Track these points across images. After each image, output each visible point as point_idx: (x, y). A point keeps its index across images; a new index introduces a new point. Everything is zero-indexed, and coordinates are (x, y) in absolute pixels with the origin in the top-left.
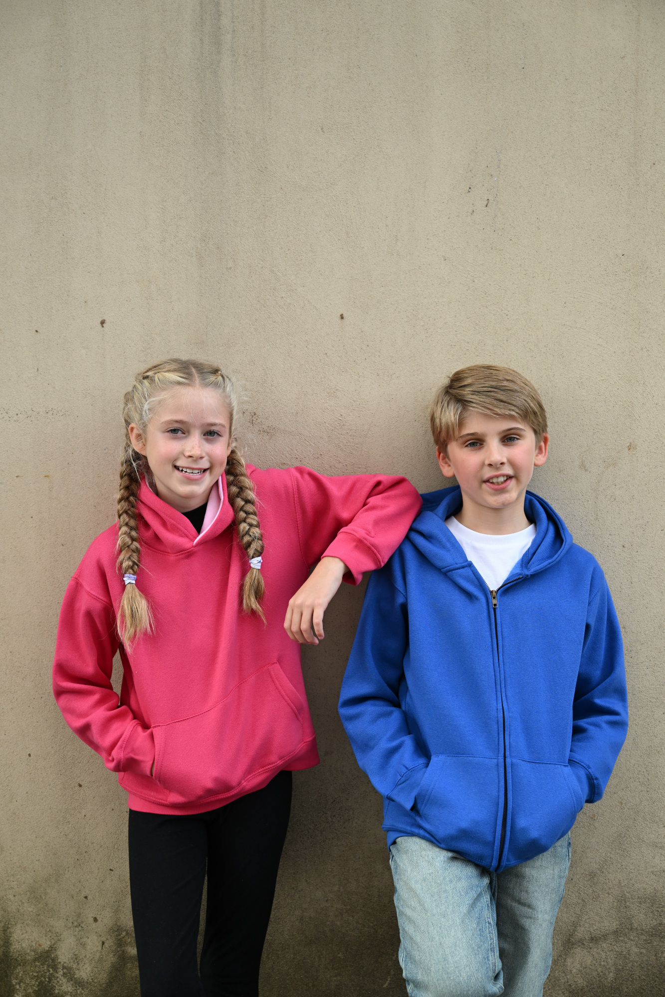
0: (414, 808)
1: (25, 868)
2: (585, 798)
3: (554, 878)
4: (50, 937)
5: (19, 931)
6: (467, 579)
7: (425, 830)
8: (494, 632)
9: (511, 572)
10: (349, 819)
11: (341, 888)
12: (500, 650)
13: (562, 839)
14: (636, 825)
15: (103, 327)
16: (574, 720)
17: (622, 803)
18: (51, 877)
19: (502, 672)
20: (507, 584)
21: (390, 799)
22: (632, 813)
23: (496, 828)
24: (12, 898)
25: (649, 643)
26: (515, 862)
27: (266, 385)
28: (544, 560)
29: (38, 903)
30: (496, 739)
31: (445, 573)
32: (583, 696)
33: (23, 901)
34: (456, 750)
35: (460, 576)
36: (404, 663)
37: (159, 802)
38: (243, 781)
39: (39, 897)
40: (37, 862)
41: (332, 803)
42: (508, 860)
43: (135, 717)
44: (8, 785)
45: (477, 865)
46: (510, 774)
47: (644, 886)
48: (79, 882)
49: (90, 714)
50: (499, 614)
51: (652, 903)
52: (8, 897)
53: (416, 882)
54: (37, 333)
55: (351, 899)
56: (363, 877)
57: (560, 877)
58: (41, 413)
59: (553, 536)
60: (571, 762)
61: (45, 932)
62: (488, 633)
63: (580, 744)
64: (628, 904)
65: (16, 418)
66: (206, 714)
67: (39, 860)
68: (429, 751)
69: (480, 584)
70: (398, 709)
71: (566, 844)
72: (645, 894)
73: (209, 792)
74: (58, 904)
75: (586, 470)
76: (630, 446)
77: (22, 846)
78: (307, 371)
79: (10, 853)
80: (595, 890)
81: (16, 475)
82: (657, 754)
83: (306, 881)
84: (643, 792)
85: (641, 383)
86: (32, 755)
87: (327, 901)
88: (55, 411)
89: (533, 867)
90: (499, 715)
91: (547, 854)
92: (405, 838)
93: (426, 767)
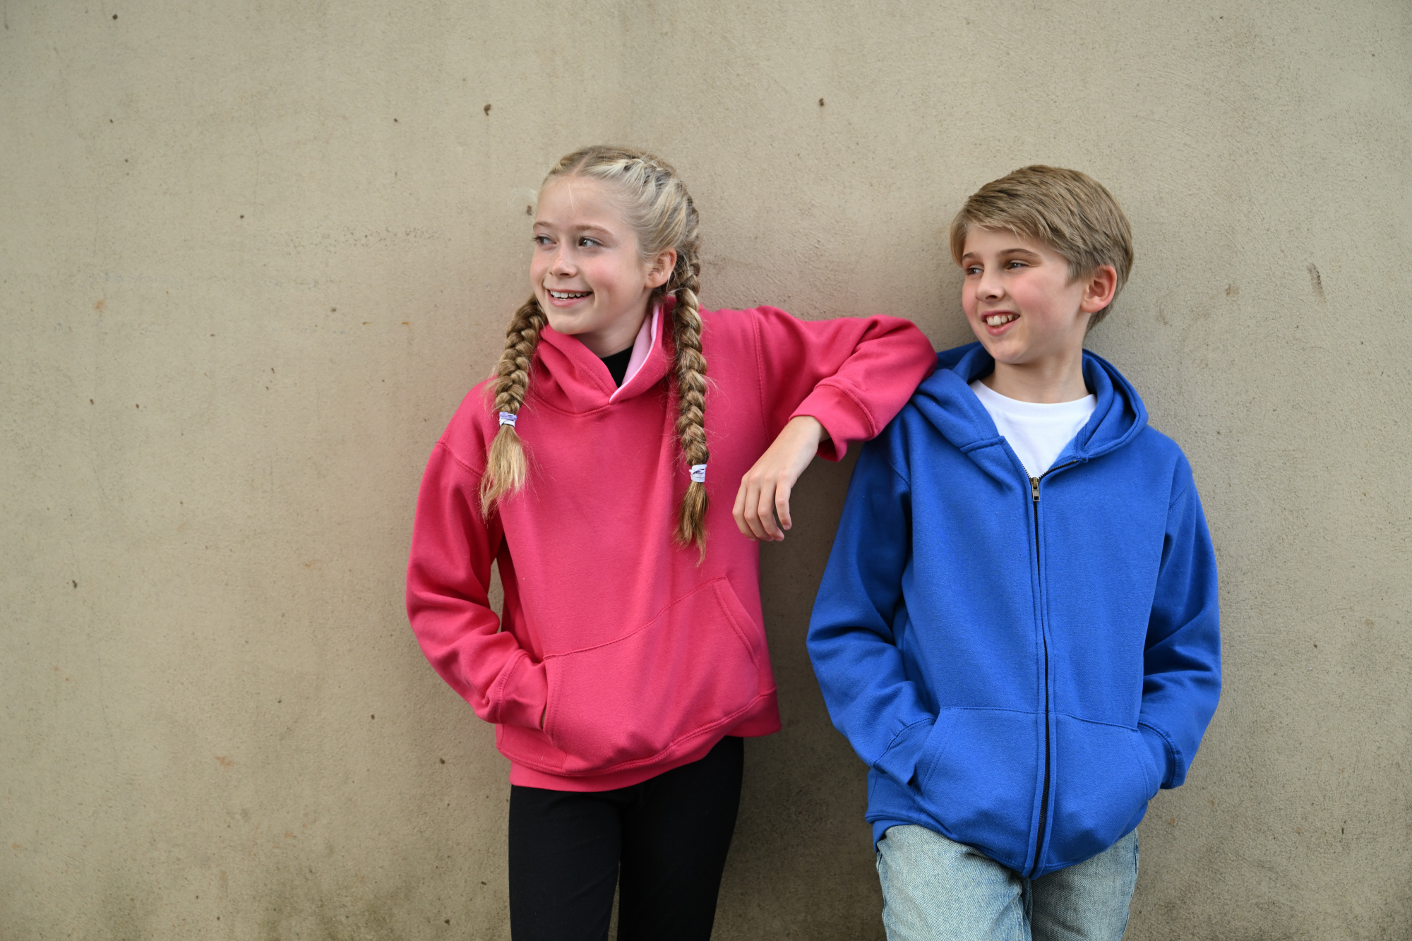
0: (913, 782)
1: (363, 877)
3: (1114, 892)
6: (997, 461)
7: (929, 815)
8: (1034, 536)
9: (1061, 455)
10: (821, 818)
11: (809, 917)
12: (1042, 561)
13: (1127, 837)
14: (1234, 835)
15: (487, 114)
17: (1213, 804)
18: (398, 891)
19: (1044, 592)
20: (1055, 470)
22: (1227, 817)
23: (1032, 812)
24: (343, 919)
25: (1255, 572)
26: (1059, 864)
27: (713, 198)
28: (1106, 440)
30: (1035, 686)
31: (965, 454)
32: (1161, 640)
33: (360, 925)
34: (976, 700)
35: (988, 457)
37: (552, 770)
38: (671, 744)
39: (381, 919)
40: (380, 870)
41: (798, 794)
42: (1049, 861)
43: (521, 646)
44: (341, 759)
45: (1003, 867)
46: (1055, 735)
47: (1245, 924)
48: (439, 899)
49: (458, 639)
50: (1042, 512)
52: (337, 918)
53: (915, 887)
54: (396, 123)
55: (822, 933)
56: (839, 901)
57: (1123, 893)
58: (399, 234)
59: (1122, 409)
60: (1142, 726)
62: (1025, 538)
63: (1154, 705)
65: (364, 241)
66: (621, 642)
67: (382, 867)
68: (937, 703)
69: (1016, 468)
70: (893, 646)
71: (1131, 846)
72: (1247, 937)
73: (623, 754)
74: (407, 930)
75: (1166, 323)
76: (1230, 288)
77: (360, 846)
78: (771, 179)
79: (343, 856)
80: (1174, 928)
81: (363, 321)
82: (1266, 733)
83: (760, 906)
84: (1244, 788)
85: (1247, 198)
86: (376, 716)
87: (788, 935)
88: (418, 232)
89: (1085, 875)
90: (1039, 652)
91: (1104, 856)
92: (900, 827)
93: (933, 724)
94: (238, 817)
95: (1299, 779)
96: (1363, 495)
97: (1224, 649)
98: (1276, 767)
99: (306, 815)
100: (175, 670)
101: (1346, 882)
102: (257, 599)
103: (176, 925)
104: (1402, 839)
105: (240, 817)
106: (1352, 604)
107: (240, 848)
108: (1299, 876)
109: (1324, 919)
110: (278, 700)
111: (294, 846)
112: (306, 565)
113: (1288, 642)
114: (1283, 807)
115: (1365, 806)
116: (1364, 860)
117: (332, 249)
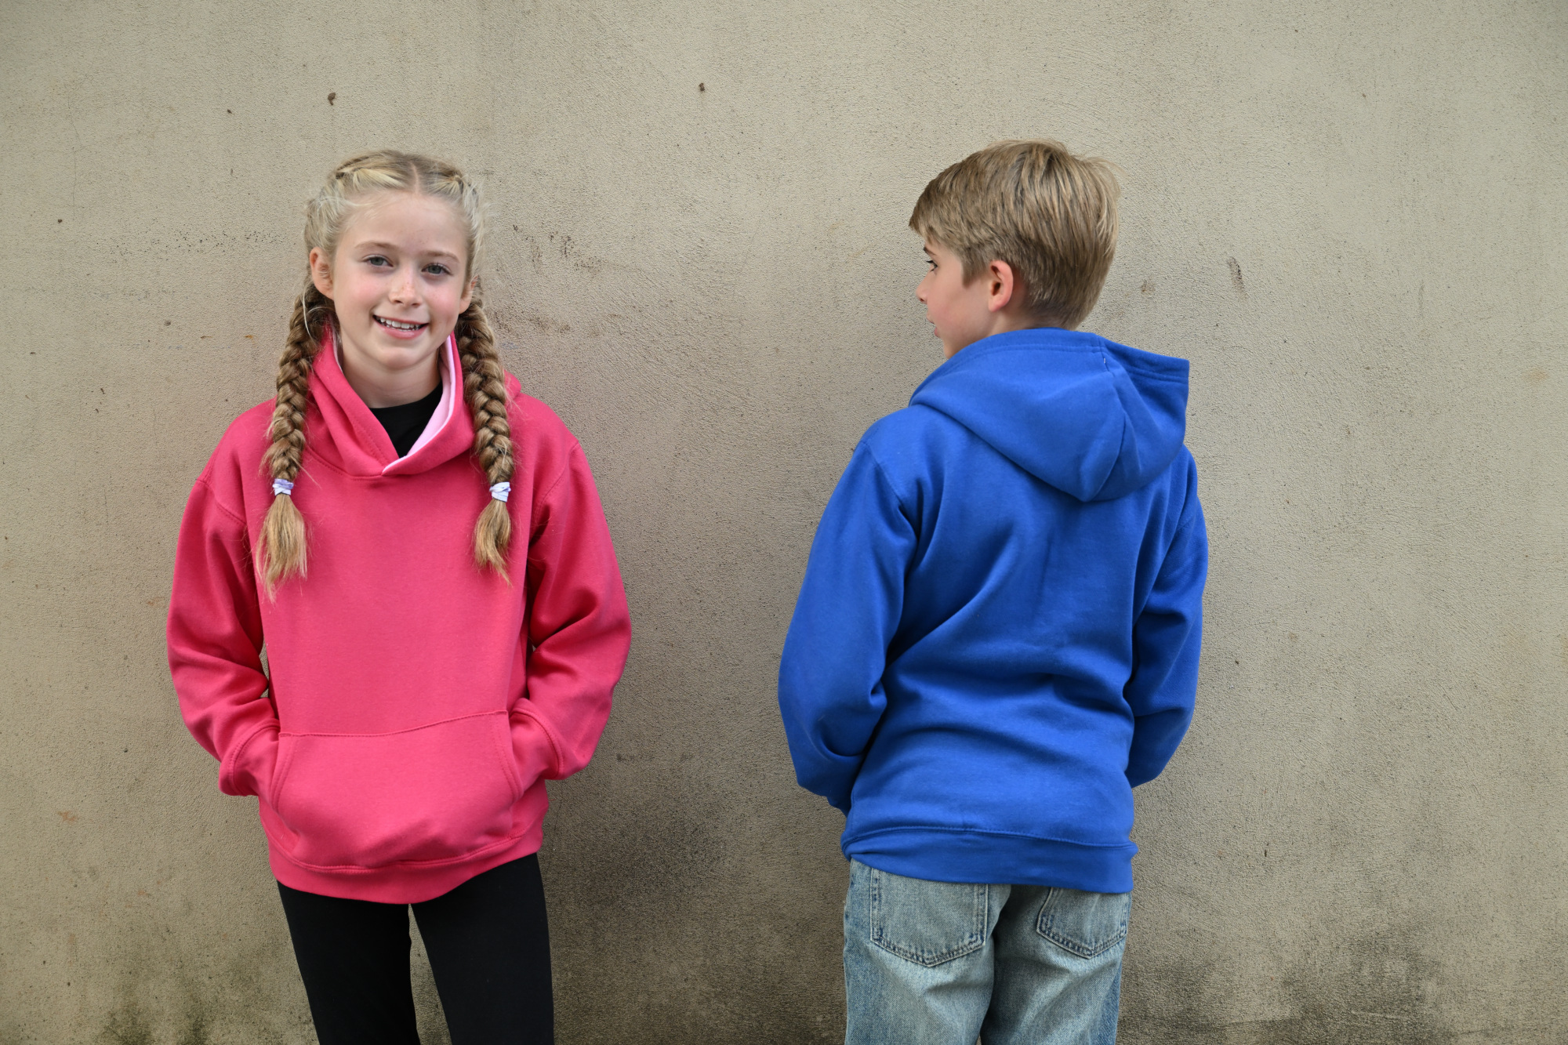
1: (225, 935)
4: (266, 1039)
5: (218, 1031)
10: (719, 857)
11: (708, 960)
15: (332, 104)
24: (206, 980)
27: (586, 194)
29: (246, 988)
33: (224, 985)
39: (247, 979)
40: (244, 927)
41: (693, 833)
44: (197, 811)
47: (1166, 953)
49: (212, 704)
51: (1178, 978)
52: (199, 979)
54: (229, 115)
55: (722, 977)
56: (740, 943)
58: (238, 239)
61: (257, 1032)
64: (1140, 980)
65: (198, 246)
67: (246, 924)
72: (1167, 966)
74: (276, 989)
76: (1145, 285)
77: (221, 902)
78: (649, 172)
79: (203, 914)
81: (202, 335)
83: (655, 951)
84: (1164, 813)
85: (1163, 188)
87: (686, 980)
88: (260, 235)
94: (85, 875)
95: (1220, 802)
96: (1286, 503)
99: (160, 871)
101: (1269, 905)
102: (95, 641)
103: (22, 992)
104: (1327, 859)
105: (88, 876)
106: (1275, 618)
107: (89, 909)
108: (1220, 901)
109: (1247, 945)
110: (124, 749)
111: (149, 905)
112: (150, 603)
113: (1208, 659)
114: (1204, 831)
115: (1288, 827)
116: (1288, 882)
117: (164, 256)
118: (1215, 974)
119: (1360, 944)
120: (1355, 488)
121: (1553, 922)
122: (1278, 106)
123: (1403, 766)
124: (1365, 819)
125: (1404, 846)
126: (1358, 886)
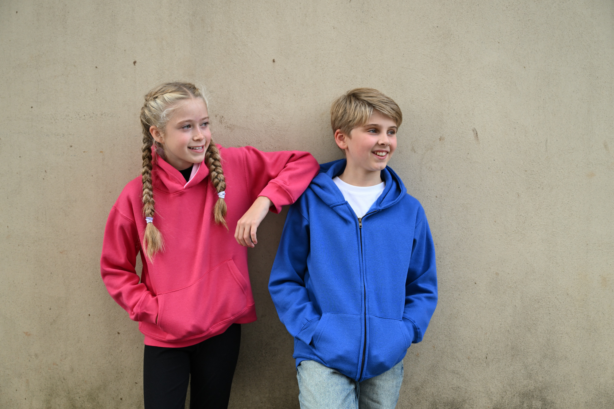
0: (312, 344)
1: (86, 381)
2: (412, 339)
3: (393, 386)
6: (345, 211)
7: (318, 356)
8: (360, 242)
9: (370, 208)
10: (275, 355)
11: (270, 395)
12: (363, 252)
13: (398, 364)
14: (443, 360)
15: (135, 65)
16: (406, 296)
17: (434, 347)
18: (101, 387)
19: (364, 265)
20: (369, 214)
21: (298, 339)
22: (440, 353)
23: (359, 356)
24: (78, 398)
25: (451, 253)
26: (370, 375)
27: (229, 100)
28: (389, 202)
29: (93, 402)
30: (361, 304)
31: (332, 208)
32: (412, 281)
33: (85, 401)
34: (337, 310)
35: (341, 209)
36: (307, 260)
37: (161, 340)
38: (210, 328)
39: (94, 398)
40: (93, 378)
41: (266, 345)
42: (366, 375)
43: (148, 289)
44: (76, 333)
45: (348, 378)
46: (368, 324)
47: (448, 396)
48: (118, 390)
49: (122, 287)
50: (363, 232)
51: (452, 406)
52: (76, 398)
53: (312, 386)
54: (96, 68)
55: (276, 402)
56: (283, 388)
57: (397, 387)
58: (98, 115)
59: (395, 188)
60: (404, 319)
62: (356, 243)
63: (409, 309)
64: (437, 406)
65: (83, 118)
66: (188, 288)
67: (94, 377)
68: (321, 311)
69: (352, 214)
70: (303, 287)
71: (400, 368)
72: (448, 401)
73: (190, 334)
74: (105, 402)
75: (415, 152)
76: (441, 138)
77: (84, 368)
78: (253, 92)
79: (77, 373)
80: (418, 398)
81: (84, 151)
82: (455, 319)
83: (250, 391)
84: (447, 341)
85: (448, 101)
86: (91, 315)
87: (262, 402)
88: (106, 114)
89: (381, 380)
90: (362, 290)
91: (389, 372)
92: (306, 361)
93: (319, 320)
94: (33, 357)
95: (469, 337)
96: (494, 222)
97: (439, 284)
98: (459, 332)
99: (62, 356)
100: (6, 296)
101: (487, 378)
102: (40, 267)
103: (8, 402)
104: (510, 361)
106: (490, 266)
107: (34, 370)
108: (469, 376)
109: (479, 394)
110: (49, 308)
111: (57, 369)
112: (61, 252)
113: (464, 282)
114: (462, 348)
115: (495, 348)
116: (495, 369)
117: (70, 121)
118: (467, 405)
119: (523, 394)
120: (521, 217)
121: (598, 387)
122: (492, 71)
123: (540, 325)
124: (525, 345)
125: (540, 356)
126: (522, 371)
